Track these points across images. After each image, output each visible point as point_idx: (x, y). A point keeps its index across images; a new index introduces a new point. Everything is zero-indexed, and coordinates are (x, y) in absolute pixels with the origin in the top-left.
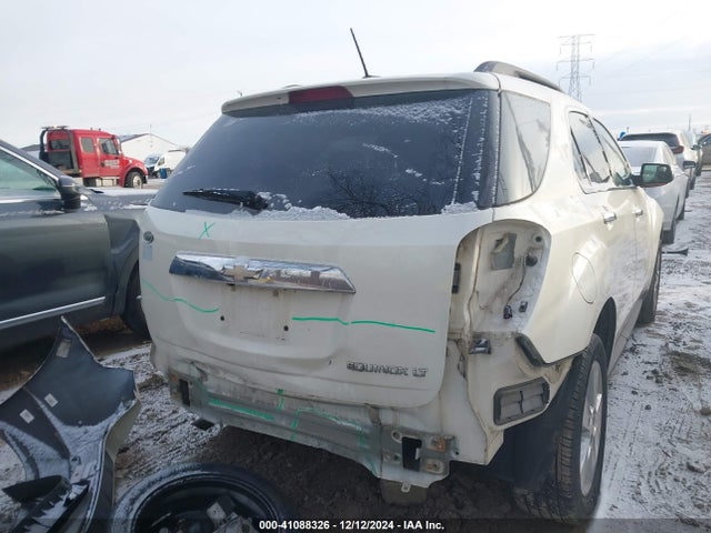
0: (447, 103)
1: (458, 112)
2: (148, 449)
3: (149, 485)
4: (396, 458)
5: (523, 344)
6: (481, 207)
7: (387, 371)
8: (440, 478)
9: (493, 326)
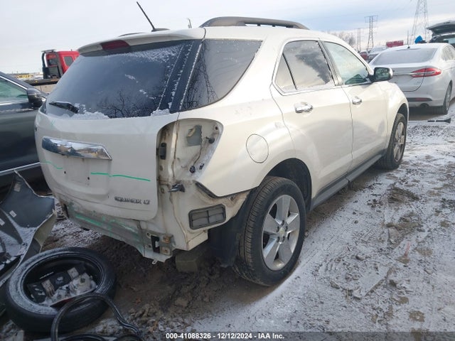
0: (169, 49)
1: (173, 55)
2: (68, 240)
3: (38, 258)
4: (150, 246)
5: (199, 185)
6: (171, 112)
7: (132, 201)
8: (169, 257)
9: (186, 177)
